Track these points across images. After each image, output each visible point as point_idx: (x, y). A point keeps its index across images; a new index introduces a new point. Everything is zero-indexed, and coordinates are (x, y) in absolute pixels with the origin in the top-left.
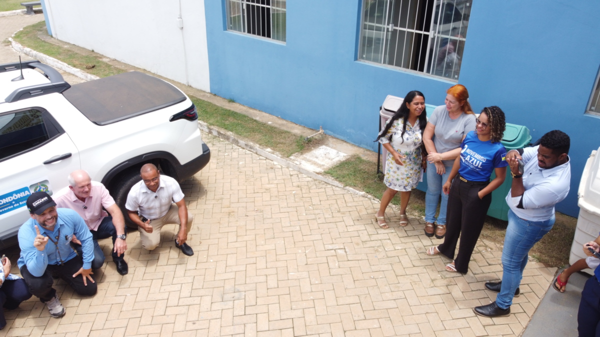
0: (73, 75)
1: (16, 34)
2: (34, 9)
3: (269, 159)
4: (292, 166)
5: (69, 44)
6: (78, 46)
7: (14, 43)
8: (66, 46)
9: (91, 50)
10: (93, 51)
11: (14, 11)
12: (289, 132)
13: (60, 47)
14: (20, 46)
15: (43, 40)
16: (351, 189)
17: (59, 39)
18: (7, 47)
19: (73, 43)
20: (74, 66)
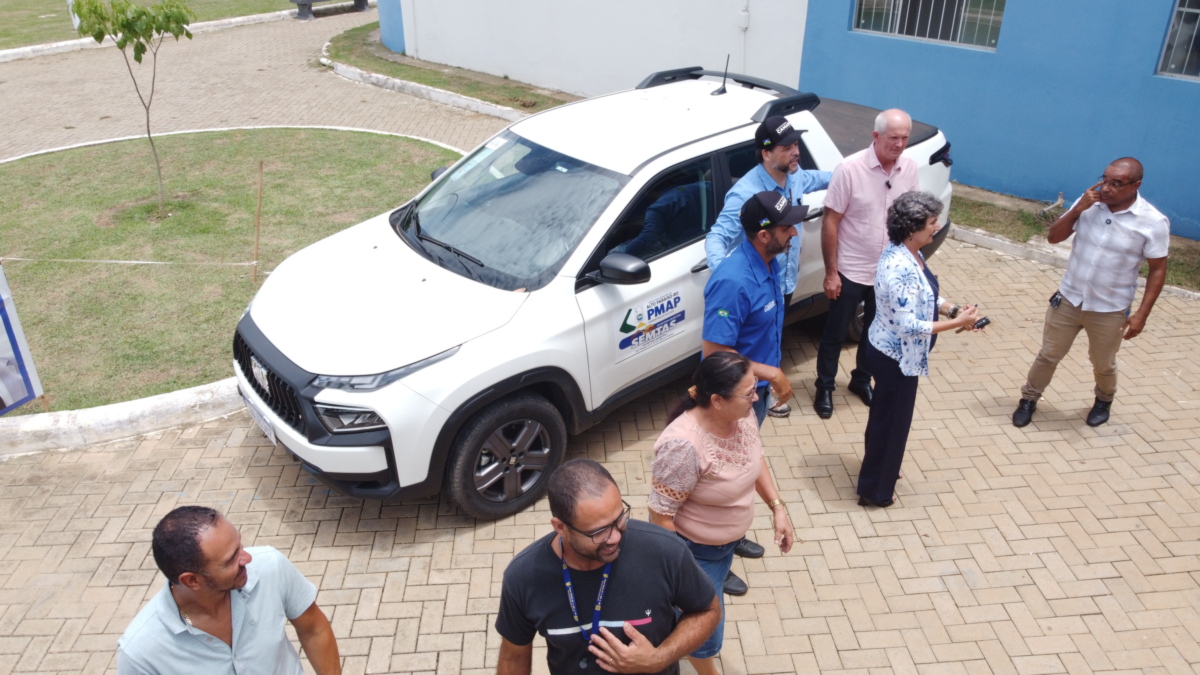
0: (499, 118)
1: (328, 51)
2: (314, 8)
3: (982, 247)
4: (1037, 256)
5: (446, 66)
6: (469, 70)
7: (341, 67)
8: (446, 71)
9: (502, 75)
10: (506, 78)
11: (278, 13)
12: (992, 205)
13: (436, 73)
14: (359, 70)
16: (1175, 288)
17: (422, 58)
18: (325, 75)
19: (455, 64)
20: (497, 103)
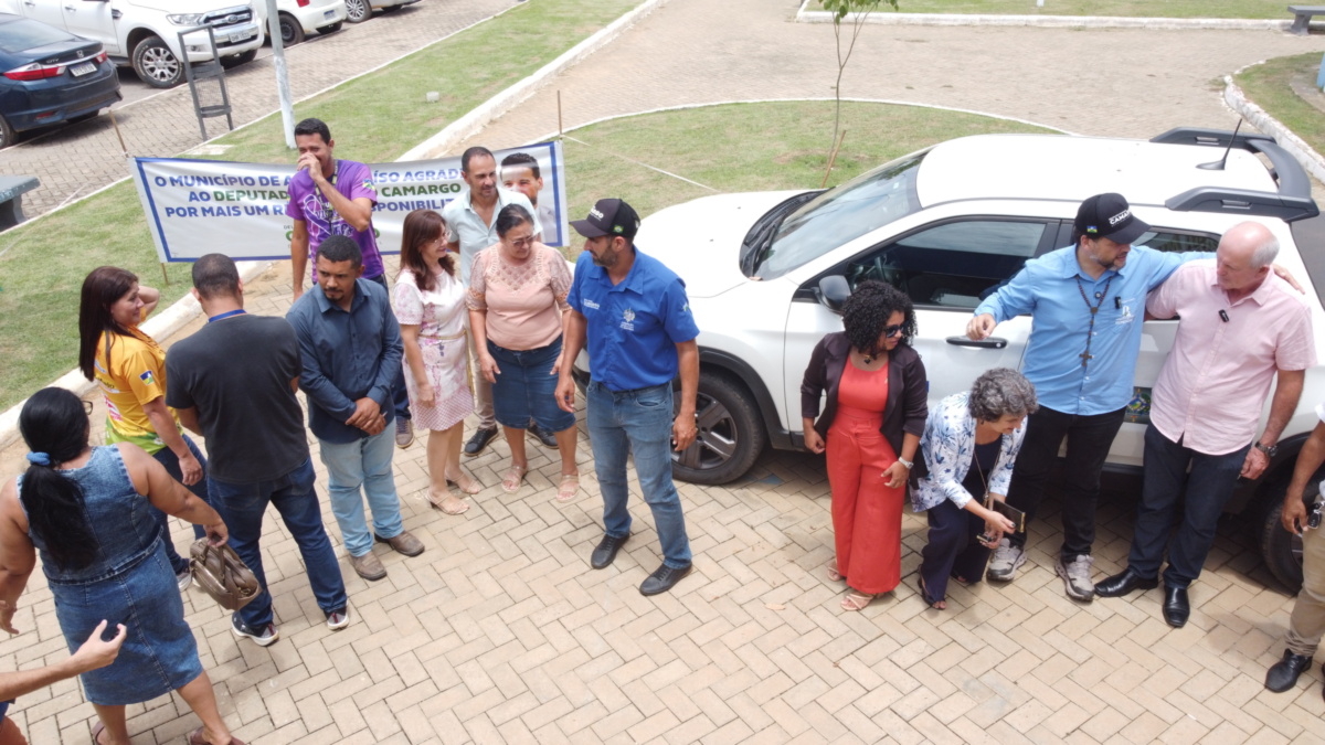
1: (1245, 70)
2: (1312, 22)
15: (1297, 93)
18: (1213, 94)
